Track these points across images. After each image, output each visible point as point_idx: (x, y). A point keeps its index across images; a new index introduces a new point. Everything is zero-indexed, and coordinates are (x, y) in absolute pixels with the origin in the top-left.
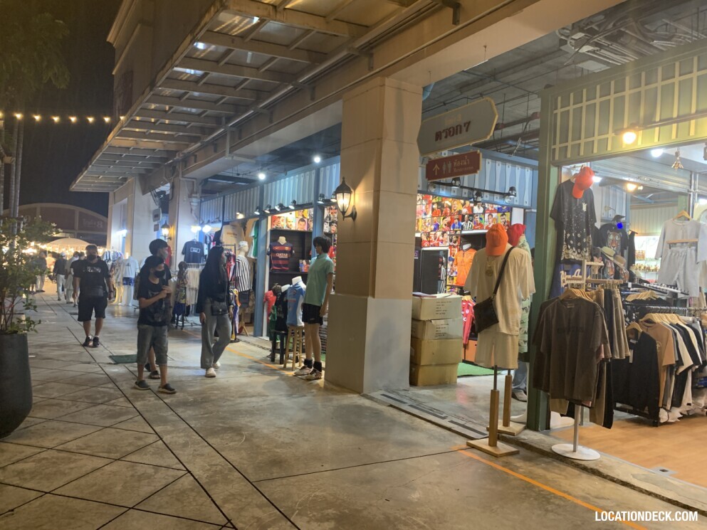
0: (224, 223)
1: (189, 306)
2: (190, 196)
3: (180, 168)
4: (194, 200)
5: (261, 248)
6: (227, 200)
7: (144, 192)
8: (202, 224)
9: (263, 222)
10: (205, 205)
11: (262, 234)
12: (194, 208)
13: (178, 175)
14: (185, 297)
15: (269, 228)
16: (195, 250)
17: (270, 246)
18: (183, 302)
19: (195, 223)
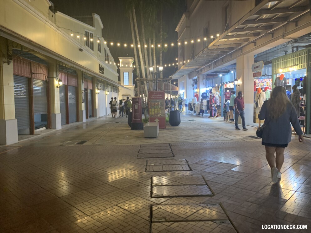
0: (213, 87)
1: (204, 111)
2: (203, 80)
3: (200, 72)
4: (204, 81)
5: (222, 94)
6: (213, 80)
7: (189, 78)
8: (207, 88)
9: (222, 86)
10: (207, 82)
11: (222, 90)
12: (204, 83)
13: (199, 74)
14: (203, 108)
15: (224, 88)
16: (205, 95)
17: (225, 93)
18: (202, 109)
19: (205, 87)
